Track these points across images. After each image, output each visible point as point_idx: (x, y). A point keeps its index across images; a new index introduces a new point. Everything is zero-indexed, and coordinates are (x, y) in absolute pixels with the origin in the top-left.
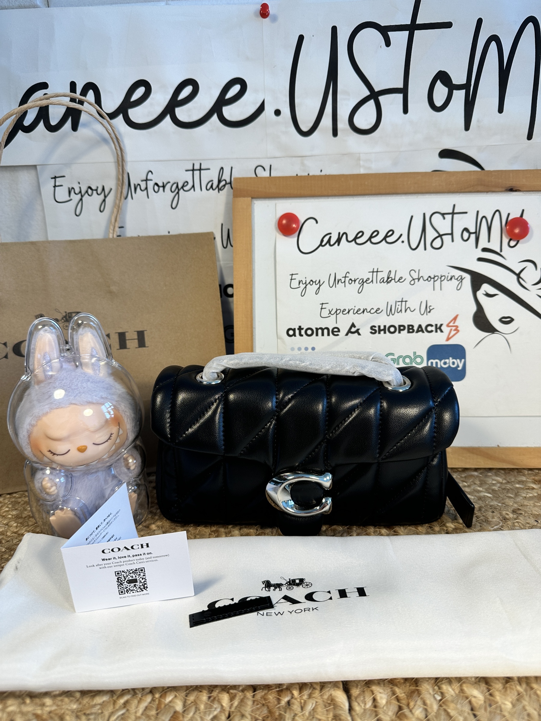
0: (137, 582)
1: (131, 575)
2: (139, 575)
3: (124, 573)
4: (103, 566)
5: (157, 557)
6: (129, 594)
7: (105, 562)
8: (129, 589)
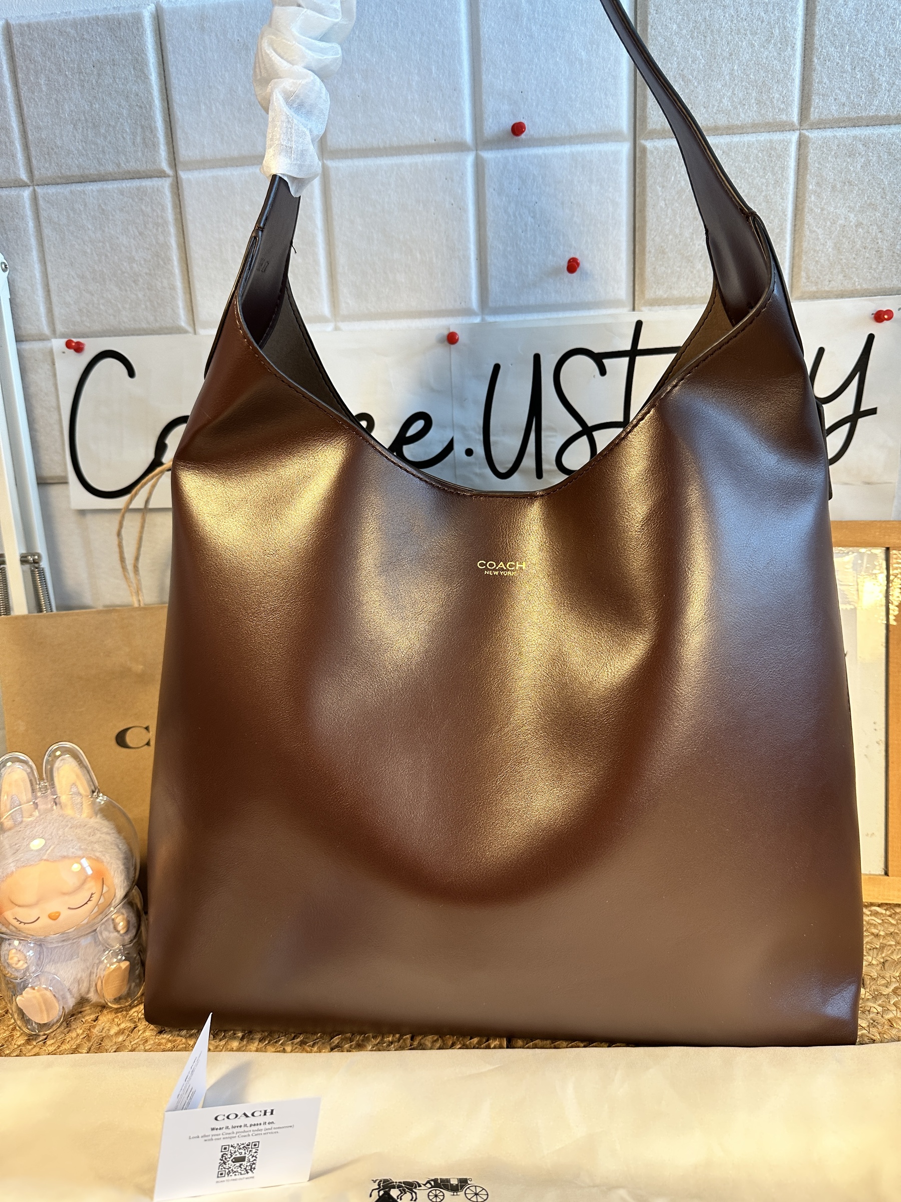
0: (244, 1161)
1: (240, 1151)
2: (250, 1151)
3: (232, 1149)
4: (210, 1138)
5: (279, 1128)
6: (230, 1178)
7: (215, 1132)
8: (232, 1170)
